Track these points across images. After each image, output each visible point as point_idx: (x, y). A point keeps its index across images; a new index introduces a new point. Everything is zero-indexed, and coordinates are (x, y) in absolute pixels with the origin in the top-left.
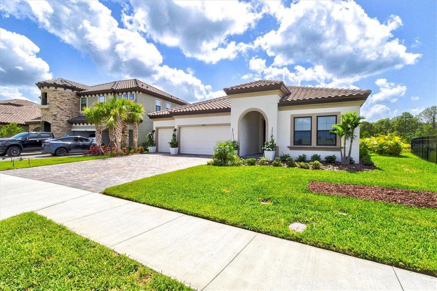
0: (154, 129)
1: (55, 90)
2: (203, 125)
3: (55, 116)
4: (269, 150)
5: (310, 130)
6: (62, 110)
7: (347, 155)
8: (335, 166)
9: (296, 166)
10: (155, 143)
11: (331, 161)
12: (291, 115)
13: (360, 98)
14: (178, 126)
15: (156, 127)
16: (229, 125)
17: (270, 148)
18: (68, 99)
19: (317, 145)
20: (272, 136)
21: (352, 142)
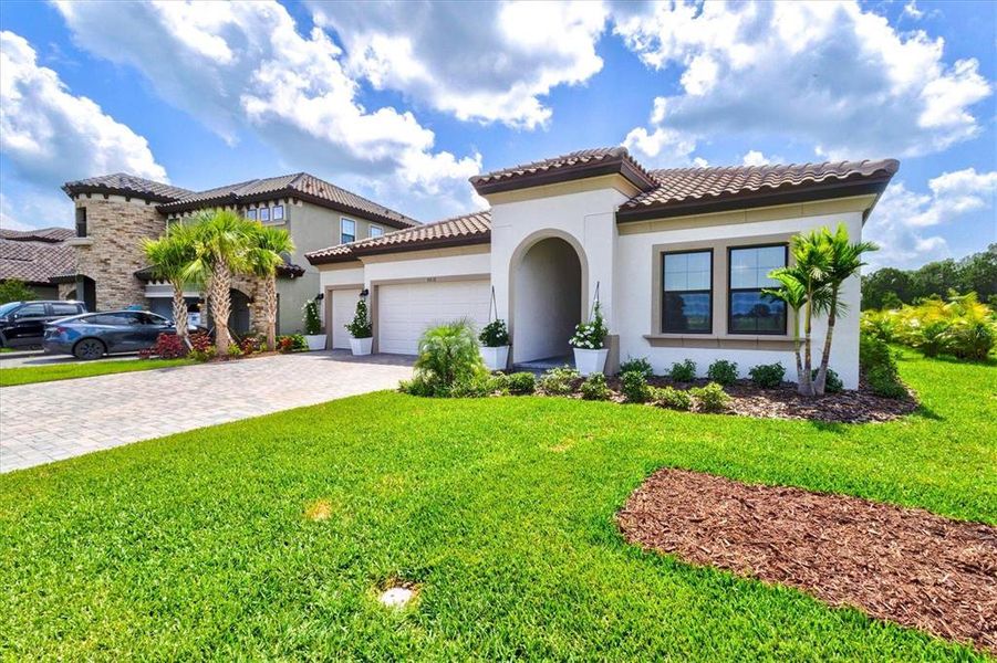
0: (323, 291)
1: (103, 202)
2: (429, 280)
3: (105, 262)
4: (587, 347)
5: (709, 288)
6: (122, 247)
7: (816, 363)
8: (776, 398)
9: (650, 399)
10: (323, 325)
11: (767, 382)
12: (655, 247)
13: (863, 186)
14: (372, 282)
15: (327, 287)
16: (486, 278)
17: (588, 343)
18: (135, 223)
19: (730, 331)
20: (597, 309)
21: (831, 323)
